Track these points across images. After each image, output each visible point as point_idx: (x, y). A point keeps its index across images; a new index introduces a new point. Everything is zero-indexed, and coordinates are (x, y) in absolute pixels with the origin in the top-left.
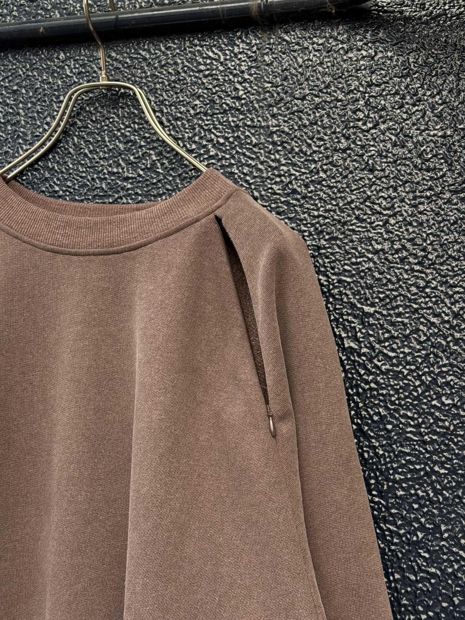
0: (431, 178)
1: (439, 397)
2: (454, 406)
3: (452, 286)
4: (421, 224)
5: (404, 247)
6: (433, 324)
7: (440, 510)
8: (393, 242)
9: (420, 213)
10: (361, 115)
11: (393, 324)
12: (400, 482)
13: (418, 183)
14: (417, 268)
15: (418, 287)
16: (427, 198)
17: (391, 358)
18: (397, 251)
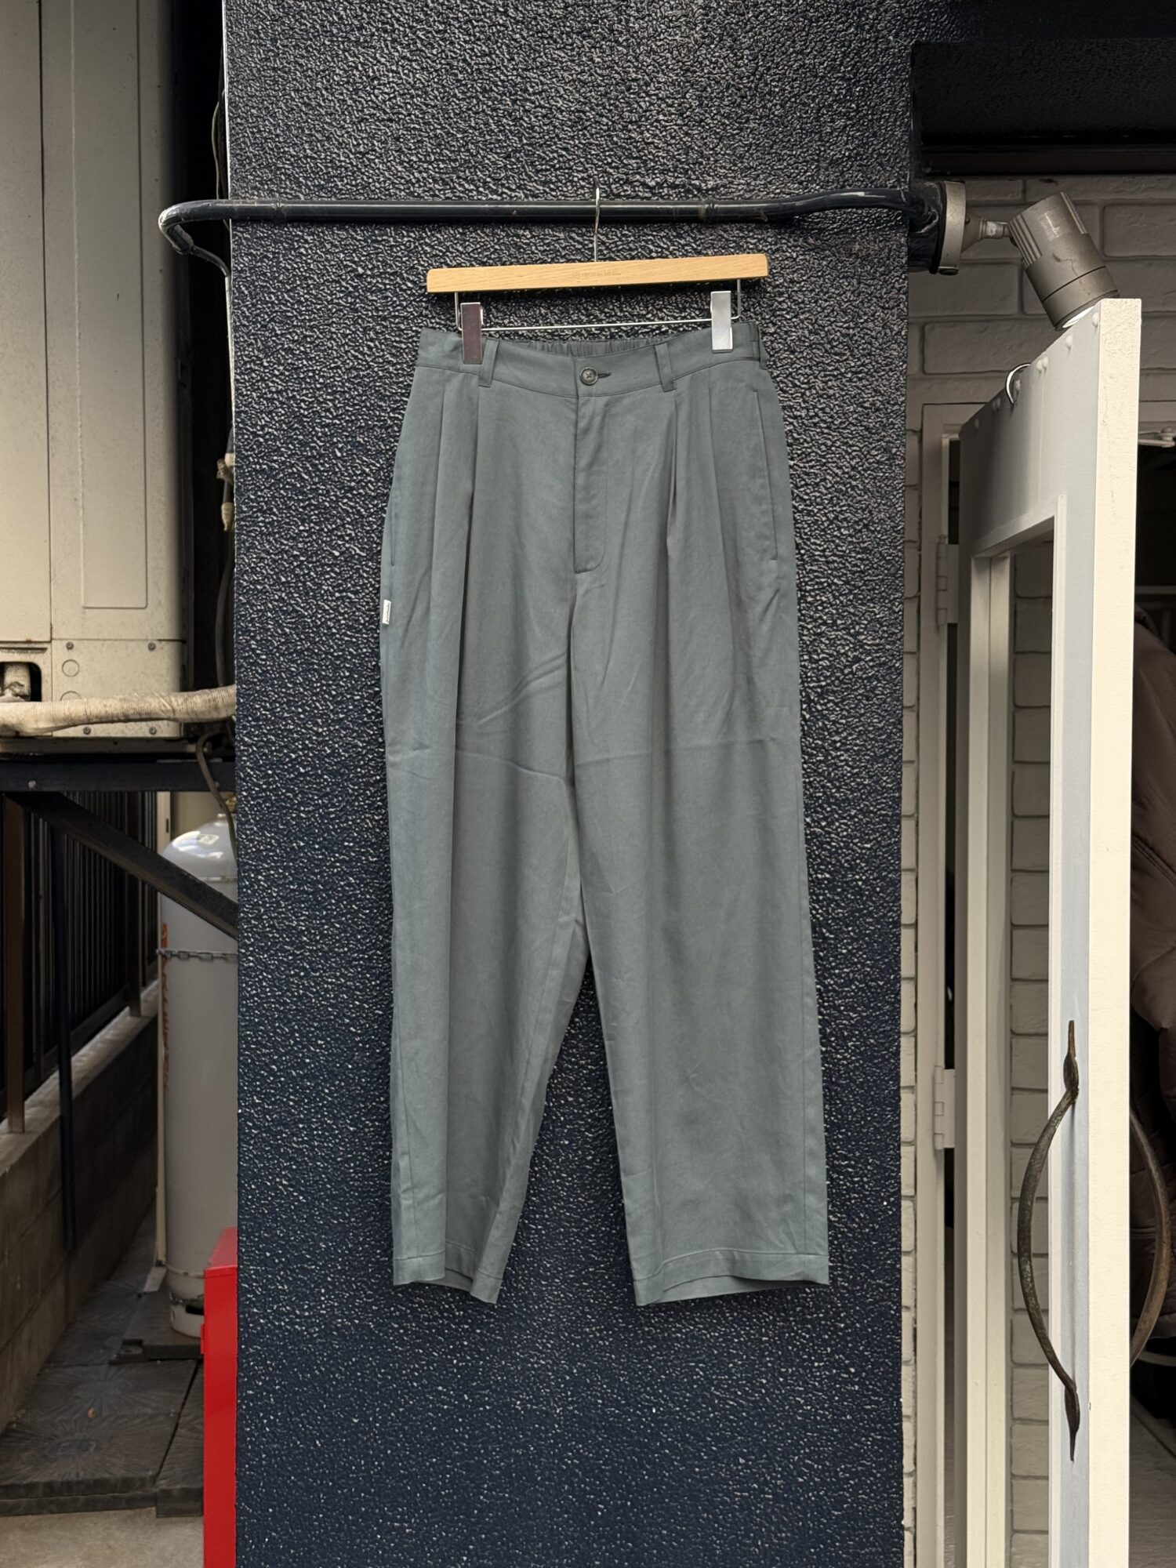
0: (838, 361)
1: (839, 528)
2: (850, 535)
3: (850, 446)
4: (829, 397)
5: (817, 415)
6: (837, 475)
7: (837, 609)
8: (808, 410)
9: (830, 388)
10: (785, 306)
11: (807, 474)
12: (809, 591)
13: (828, 364)
14: (826, 431)
15: (826, 446)
16: (834, 376)
17: (805, 500)
18: (811, 418)
